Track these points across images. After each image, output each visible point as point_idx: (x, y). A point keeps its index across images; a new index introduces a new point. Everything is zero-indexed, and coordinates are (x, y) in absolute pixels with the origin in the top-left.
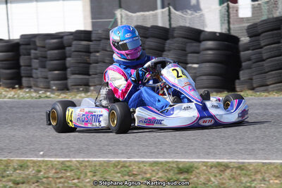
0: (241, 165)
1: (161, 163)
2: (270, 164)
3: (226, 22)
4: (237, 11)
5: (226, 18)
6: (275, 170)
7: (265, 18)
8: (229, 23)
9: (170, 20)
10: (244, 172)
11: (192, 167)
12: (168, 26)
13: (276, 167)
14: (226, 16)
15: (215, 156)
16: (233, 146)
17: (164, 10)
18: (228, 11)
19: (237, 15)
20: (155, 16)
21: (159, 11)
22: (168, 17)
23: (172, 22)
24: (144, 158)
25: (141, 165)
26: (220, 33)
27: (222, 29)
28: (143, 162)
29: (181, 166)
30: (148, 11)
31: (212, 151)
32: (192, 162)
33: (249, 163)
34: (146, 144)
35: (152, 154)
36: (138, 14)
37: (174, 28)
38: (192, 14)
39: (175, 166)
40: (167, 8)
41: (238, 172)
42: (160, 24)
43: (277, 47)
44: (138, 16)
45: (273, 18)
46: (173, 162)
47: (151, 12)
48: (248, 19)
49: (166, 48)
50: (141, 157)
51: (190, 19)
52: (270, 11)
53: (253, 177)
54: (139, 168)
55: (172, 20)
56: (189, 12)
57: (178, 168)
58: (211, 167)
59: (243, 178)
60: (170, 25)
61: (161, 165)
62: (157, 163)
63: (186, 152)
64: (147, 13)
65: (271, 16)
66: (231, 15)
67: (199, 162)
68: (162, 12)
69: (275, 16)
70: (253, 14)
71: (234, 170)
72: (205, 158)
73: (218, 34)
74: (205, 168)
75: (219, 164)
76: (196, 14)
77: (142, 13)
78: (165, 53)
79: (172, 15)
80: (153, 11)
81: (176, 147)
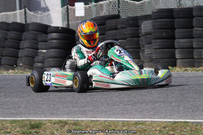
0: (76, 122)
1: (19, 121)
2: (97, 121)
3: (66, 19)
4: (74, 11)
5: (66, 17)
6: (100, 125)
7: (94, 16)
8: (68, 20)
9: (26, 19)
10: (78, 127)
11: (40, 124)
12: (24, 23)
13: (101, 123)
14: (66, 15)
15: (57, 116)
16: (71, 108)
17: (21, 11)
18: (67, 12)
19: (74, 15)
20: (15, 15)
21: (18, 11)
22: (24, 16)
23: (27, 20)
24: (5, 117)
25: (4, 123)
26: (62, 28)
27: (63, 25)
28: (5, 120)
29: (32, 123)
30: (10, 11)
31: (55, 112)
32: (41, 120)
33: (81, 120)
34: (8, 107)
35: (12, 115)
36: (3, 13)
37: (29, 24)
38: (42, 14)
39: (28, 123)
40: (24, 10)
41: (74, 127)
42: (18, 21)
43: (103, 38)
44: (2, 15)
45: (100, 17)
46: (27, 120)
47: (12, 12)
48: (81, 18)
49: (23, 38)
50: (3, 117)
51: (40, 17)
52: (97, 12)
54: (3, 125)
55: (27, 18)
56: (40, 12)
57: (31, 124)
58: (55, 124)
60: (26, 21)
61: (18, 123)
62: (15, 121)
63: (36, 113)
64: (9, 13)
65: (98, 16)
66: (70, 15)
67: (46, 120)
69: (101, 15)
70: (85, 14)
71: (71, 126)
72: (50, 117)
73: (60, 29)
74: (50, 124)
75: (60, 121)
76: (45, 14)
77: (5, 13)
78: (22, 42)
79: (27, 15)
80: (13, 11)
81: (29, 109)
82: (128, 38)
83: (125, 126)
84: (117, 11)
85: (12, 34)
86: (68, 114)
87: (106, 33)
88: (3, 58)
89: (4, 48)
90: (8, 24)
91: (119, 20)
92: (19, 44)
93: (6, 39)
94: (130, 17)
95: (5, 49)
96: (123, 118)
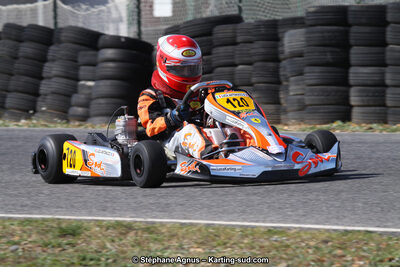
0: (149, 226)
1: (36, 221)
2: (191, 224)
3: (135, 22)
4: (151, 6)
5: (136, 17)
6: (198, 233)
7: (190, 17)
8: (139, 23)
9: (55, 17)
10: (154, 236)
11: (79, 228)
12: (52, 26)
13: (199, 230)
14: (135, 14)
15: (113, 212)
16: (140, 199)
17: (47, 3)
18: (138, 7)
19: (152, 14)
20: (34, 11)
21: (40, 4)
22: (52, 14)
23: (59, 21)
24: (11, 212)
25: (7, 224)
26: (126, 38)
27: (129, 32)
28: (10, 219)
29: (64, 225)
30: (24, 3)
31: (109, 205)
32: (80, 220)
33: (161, 223)
34: (16, 192)
35: (23, 208)
36: (10, 7)
37: (61, 29)
38: (87, 9)
39: (55, 225)
40: (51, 0)
41: (146, 235)
42: (41, 23)
43: (207, 61)
44: (9, 11)
45: (202, 19)
46: (53, 220)
47: (29, 5)
48: (166, 19)
49: (49, 57)
50: (6, 212)
51: (84, 16)
52: (197, 9)
53: (167, 244)
54: (4, 228)
55: (58, 17)
56: (84, 7)
57: (61, 228)
58: (108, 229)
59: (151, 245)
60: (56, 23)
61: (35, 224)
62: (30, 221)
63: (72, 206)
64: (22, 6)
65: (198, 16)
66: (143, 13)
67: (91, 220)
68: (45, 6)
69: (204, 16)
70: (174, 11)
71: (140, 233)
72: (99, 215)
73: (123, 40)
74: (98, 229)
75: (119, 224)
76: (93, 10)
77: (15, 6)
78: (47, 64)
79: (59, 11)
80: (32, 3)
81: (59, 198)
82: (256, 61)
83: (246, 236)
84: (236, 8)
85: (27, 49)
86: (136, 210)
87: (215, 51)
88: (9, 95)
89: (12, 75)
90: (20, 29)
91: (239, 26)
92: (41, 68)
93: (16, 58)
94: (261, 21)
95: (13, 78)
96: (244, 220)
